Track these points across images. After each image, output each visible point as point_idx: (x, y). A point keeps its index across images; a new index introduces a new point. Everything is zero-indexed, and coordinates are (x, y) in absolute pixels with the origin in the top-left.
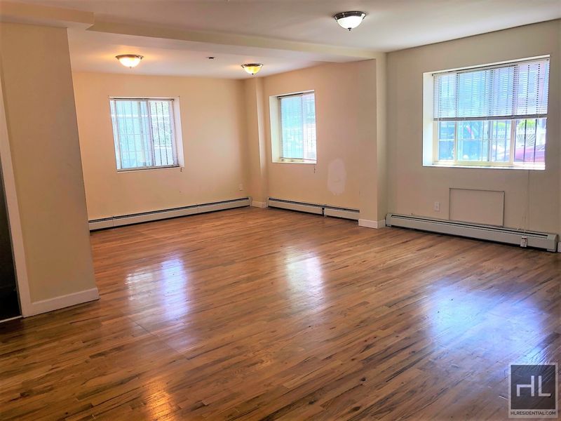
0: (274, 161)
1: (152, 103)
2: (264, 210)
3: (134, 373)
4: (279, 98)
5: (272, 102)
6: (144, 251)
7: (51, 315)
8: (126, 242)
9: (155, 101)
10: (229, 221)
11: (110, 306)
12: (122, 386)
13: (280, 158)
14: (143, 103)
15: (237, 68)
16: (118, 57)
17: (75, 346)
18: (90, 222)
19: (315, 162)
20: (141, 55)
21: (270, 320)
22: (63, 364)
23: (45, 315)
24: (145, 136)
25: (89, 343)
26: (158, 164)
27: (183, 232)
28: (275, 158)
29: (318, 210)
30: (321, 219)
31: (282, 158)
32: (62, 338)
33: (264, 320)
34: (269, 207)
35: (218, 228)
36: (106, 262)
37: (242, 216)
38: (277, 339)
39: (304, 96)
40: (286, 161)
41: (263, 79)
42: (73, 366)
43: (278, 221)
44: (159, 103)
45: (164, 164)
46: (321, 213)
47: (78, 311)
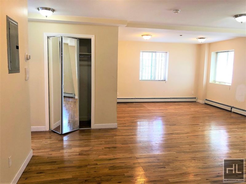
0: (210, 82)
1: (158, 54)
2: (202, 104)
3: (116, 157)
4: (217, 53)
5: (213, 55)
6: (142, 113)
7: (100, 130)
8: (137, 109)
9: (159, 53)
10: (182, 107)
11: (120, 131)
12: (110, 161)
13: (214, 81)
14: (154, 54)
15: (195, 40)
16: (142, 36)
17: (102, 143)
18: (118, 99)
19: (230, 85)
20: (151, 35)
21: (178, 152)
22: (95, 148)
23: (97, 130)
24: (153, 67)
25: (107, 143)
26: (157, 79)
27: (160, 108)
28: (211, 80)
29: (229, 109)
30: (229, 113)
31: (215, 81)
32: (100, 139)
33: (175, 152)
34: (205, 103)
35: (176, 109)
36: (126, 115)
37: (190, 105)
38: (176, 161)
39: (229, 53)
40: (217, 83)
41: (210, 44)
42: (98, 149)
43: (206, 111)
44: (161, 54)
45: (159, 79)
46: (230, 110)
47: (109, 131)
